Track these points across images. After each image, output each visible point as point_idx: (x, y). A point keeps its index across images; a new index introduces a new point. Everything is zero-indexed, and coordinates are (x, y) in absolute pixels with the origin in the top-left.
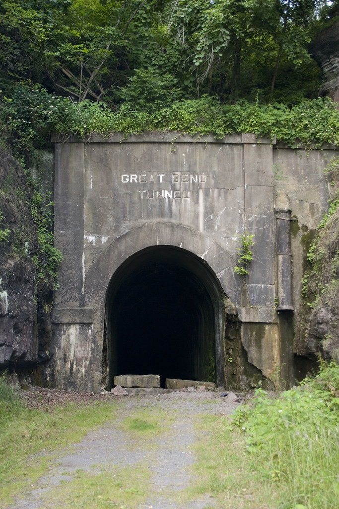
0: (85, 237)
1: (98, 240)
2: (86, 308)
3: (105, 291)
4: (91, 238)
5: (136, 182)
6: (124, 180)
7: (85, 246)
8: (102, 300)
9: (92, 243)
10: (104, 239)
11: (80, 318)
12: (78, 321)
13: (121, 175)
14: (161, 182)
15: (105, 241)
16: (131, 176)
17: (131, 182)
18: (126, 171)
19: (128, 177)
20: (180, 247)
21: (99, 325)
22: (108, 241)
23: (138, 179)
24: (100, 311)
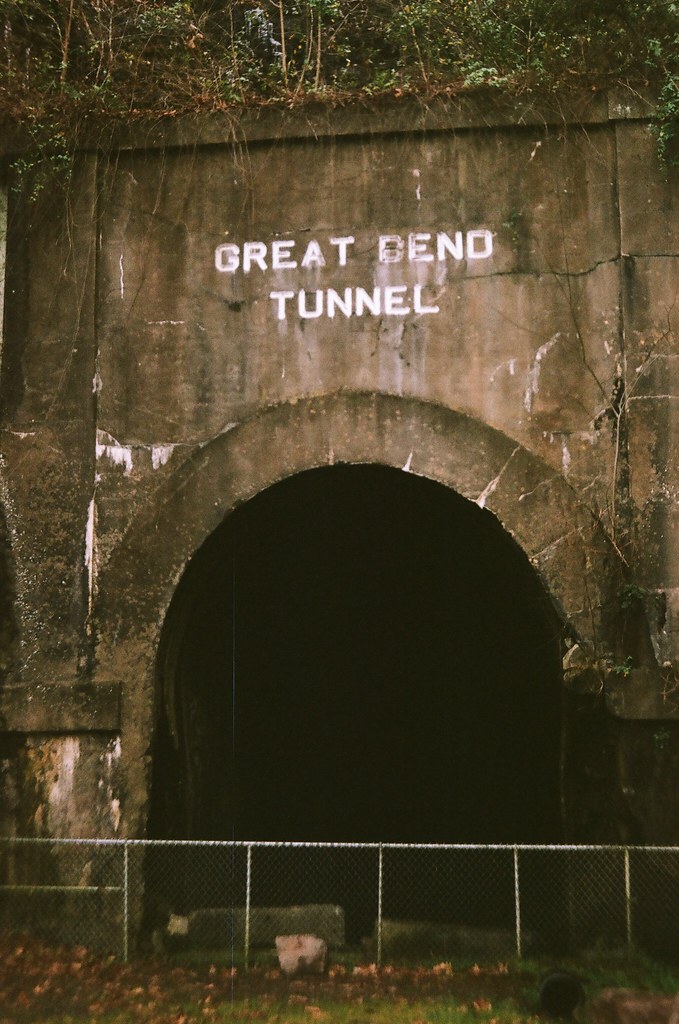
0: (99, 450)
1: (142, 458)
2: (97, 680)
3: (161, 623)
4: (121, 454)
5: (263, 266)
6: (225, 262)
7: (98, 478)
8: (151, 653)
9: (122, 467)
10: (160, 454)
11: (74, 714)
12: (69, 723)
13: (213, 249)
14: (343, 261)
15: (164, 461)
16: (248, 247)
17: (247, 267)
18: (231, 235)
19: (236, 250)
20: (406, 469)
21: (138, 737)
22: (173, 459)
23: (268, 259)
24: (145, 689)
